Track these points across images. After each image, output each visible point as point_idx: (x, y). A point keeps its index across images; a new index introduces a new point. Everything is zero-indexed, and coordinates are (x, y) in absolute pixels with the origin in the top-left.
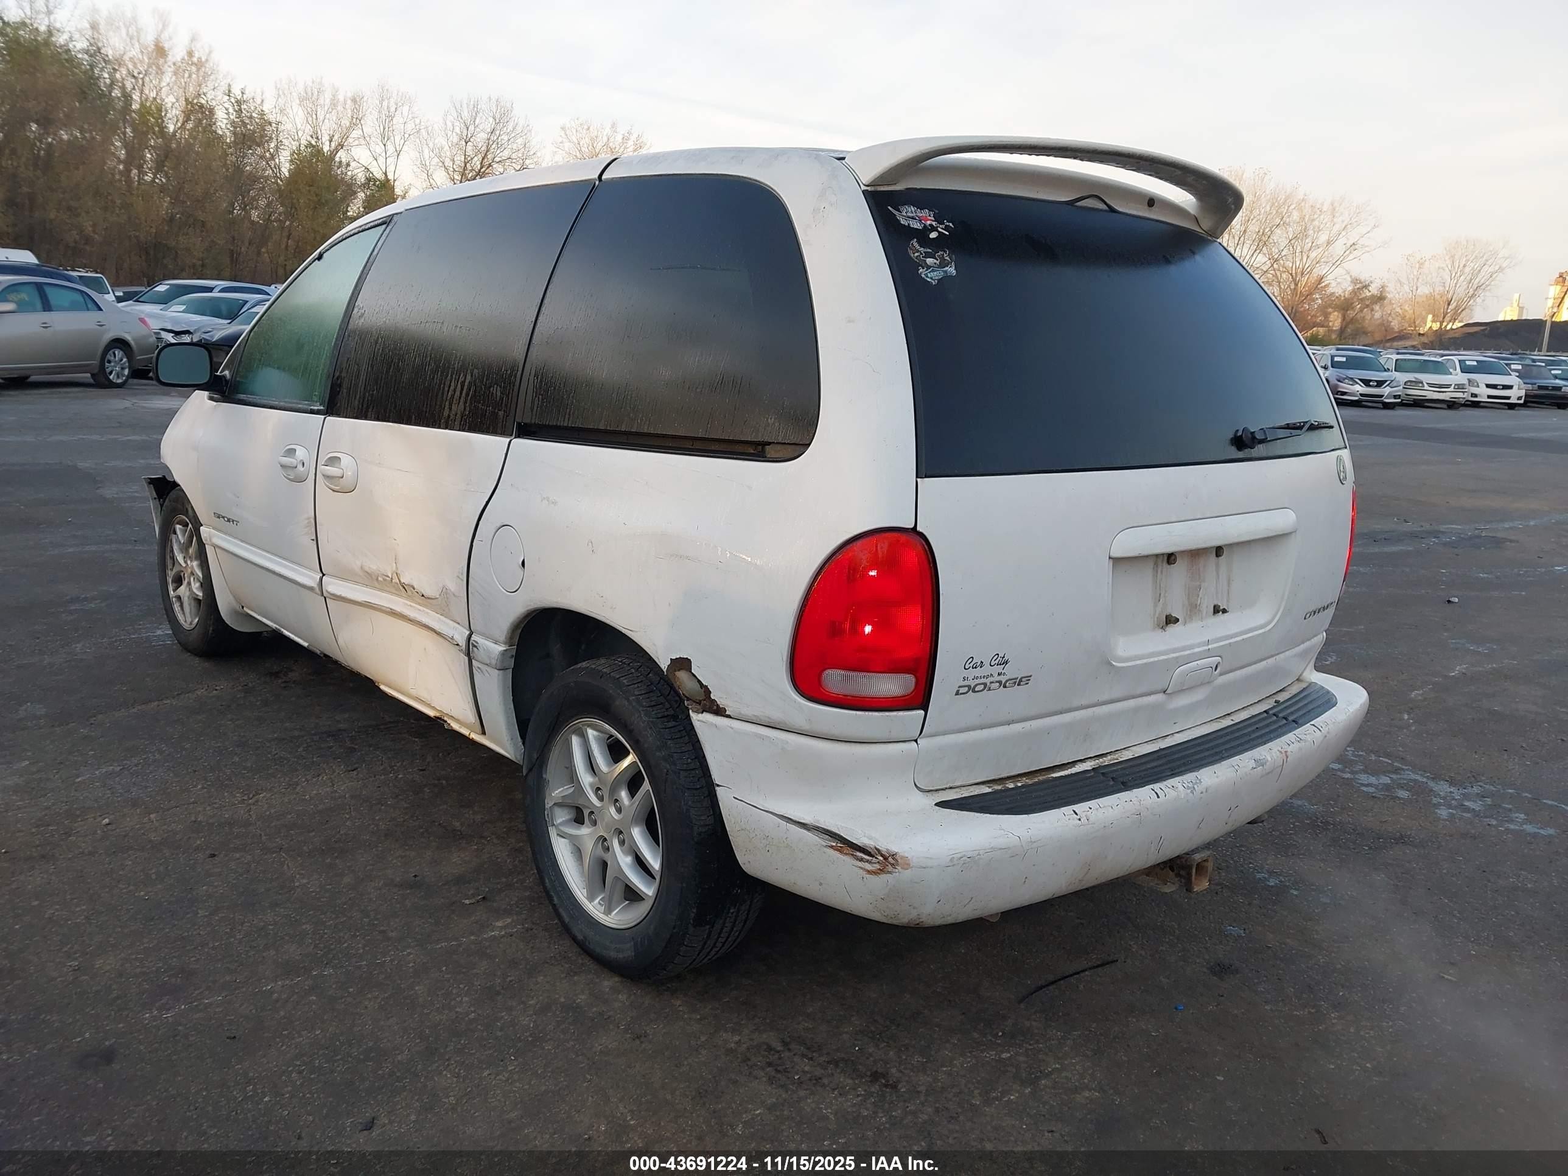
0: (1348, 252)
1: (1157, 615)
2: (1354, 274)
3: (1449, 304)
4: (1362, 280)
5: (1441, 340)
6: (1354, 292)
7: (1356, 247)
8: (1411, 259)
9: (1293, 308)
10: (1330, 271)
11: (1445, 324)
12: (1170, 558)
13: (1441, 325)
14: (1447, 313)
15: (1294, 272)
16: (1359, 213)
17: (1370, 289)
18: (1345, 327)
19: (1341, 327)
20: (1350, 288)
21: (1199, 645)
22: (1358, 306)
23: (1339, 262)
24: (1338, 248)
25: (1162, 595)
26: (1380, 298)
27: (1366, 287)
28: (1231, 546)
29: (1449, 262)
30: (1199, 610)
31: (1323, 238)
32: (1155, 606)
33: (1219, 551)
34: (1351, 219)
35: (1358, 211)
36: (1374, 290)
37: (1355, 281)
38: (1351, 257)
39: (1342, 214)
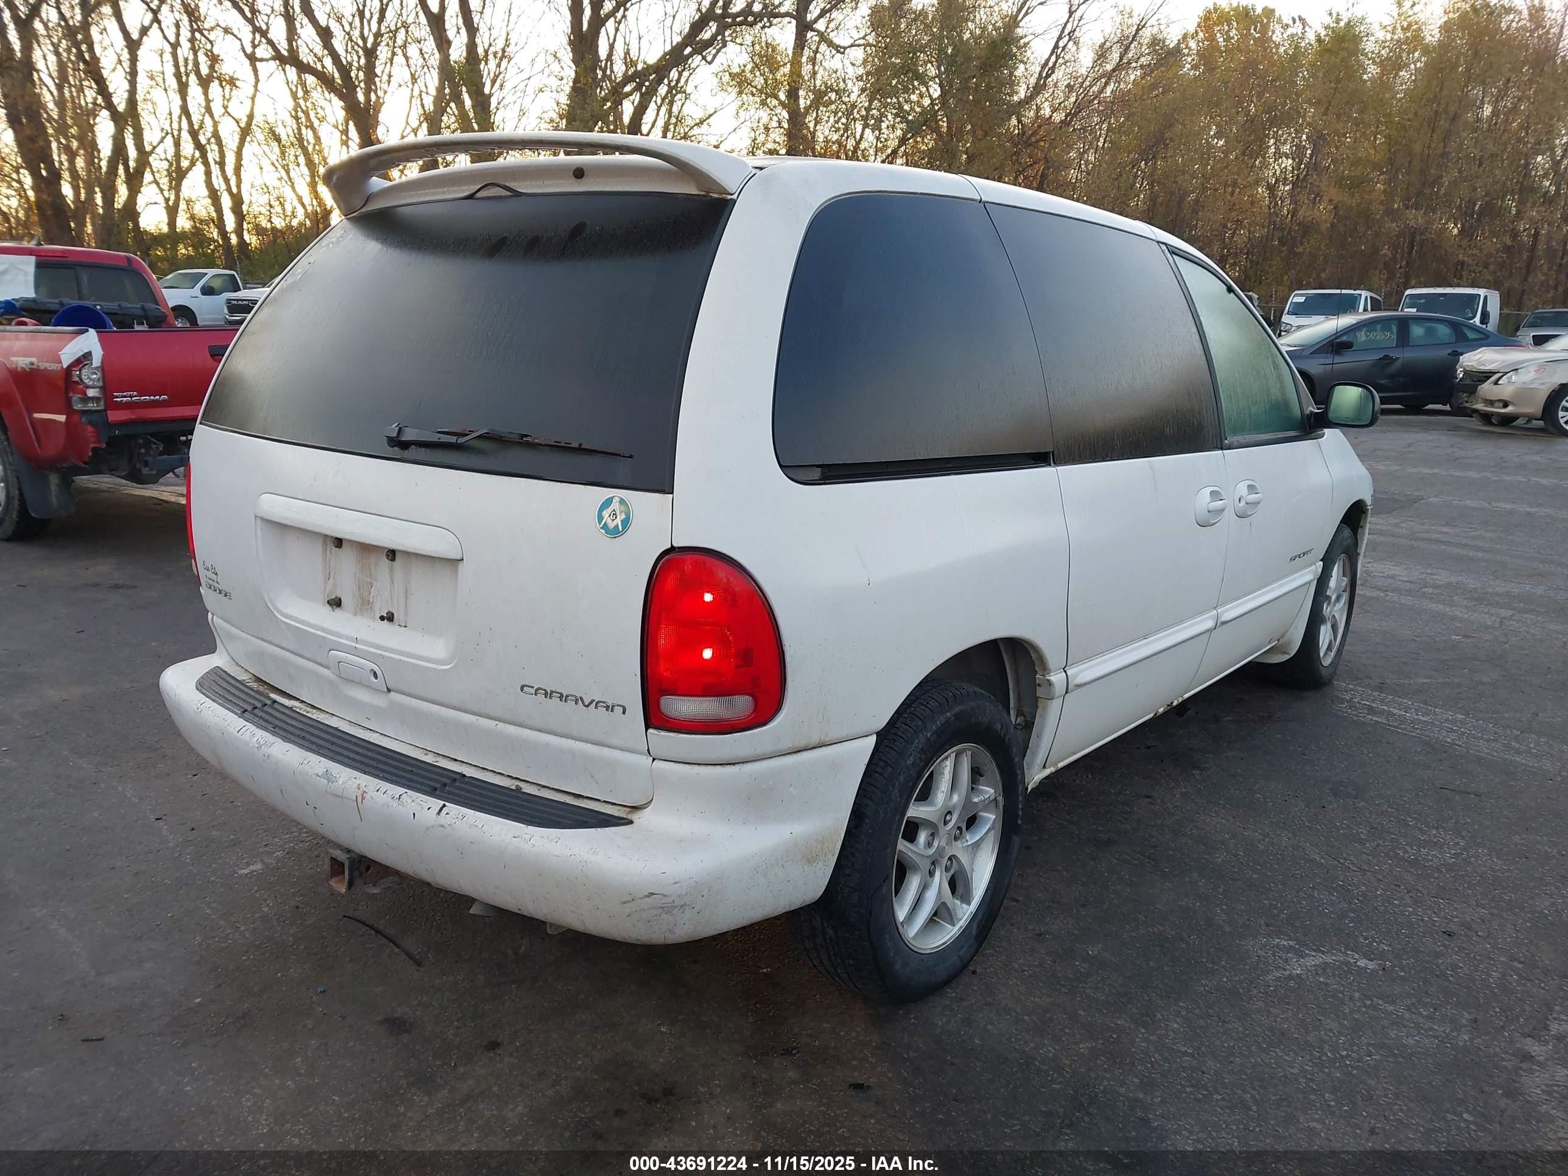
1: (327, 591)
12: (339, 542)
21: (348, 638)
25: (332, 575)
28: (408, 554)
30: (371, 608)
32: (326, 583)
33: (392, 554)
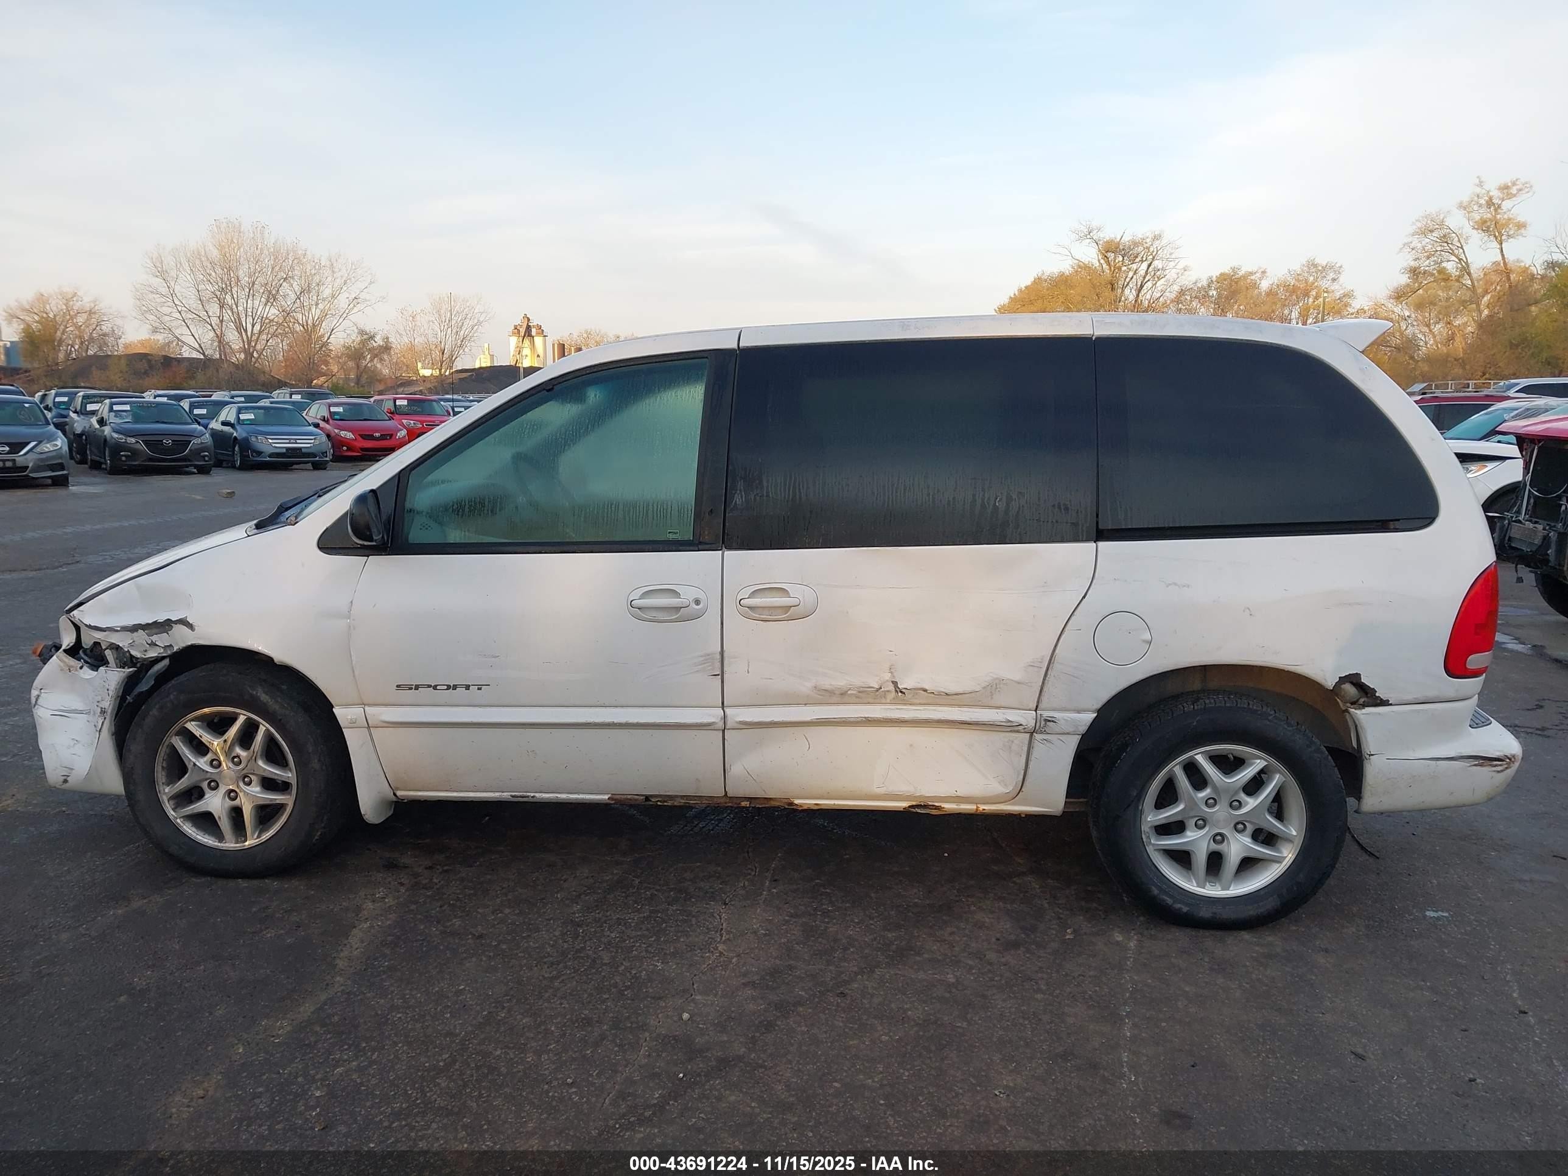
0: (352, 305)
2: (361, 326)
3: (443, 354)
4: (368, 332)
5: (443, 385)
6: (363, 343)
7: (359, 300)
8: (405, 313)
9: (310, 359)
10: (338, 324)
11: (443, 370)
13: (440, 370)
14: (443, 362)
15: (305, 324)
16: (355, 269)
17: (376, 340)
18: (360, 376)
19: (357, 376)
20: (359, 338)
22: (369, 356)
23: (345, 315)
24: (342, 301)
26: (387, 348)
27: (372, 337)
29: (437, 315)
31: (327, 292)
34: (348, 275)
35: (354, 267)
36: (379, 341)
37: (362, 332)
38: (356, 310)
39: (340, 270)
